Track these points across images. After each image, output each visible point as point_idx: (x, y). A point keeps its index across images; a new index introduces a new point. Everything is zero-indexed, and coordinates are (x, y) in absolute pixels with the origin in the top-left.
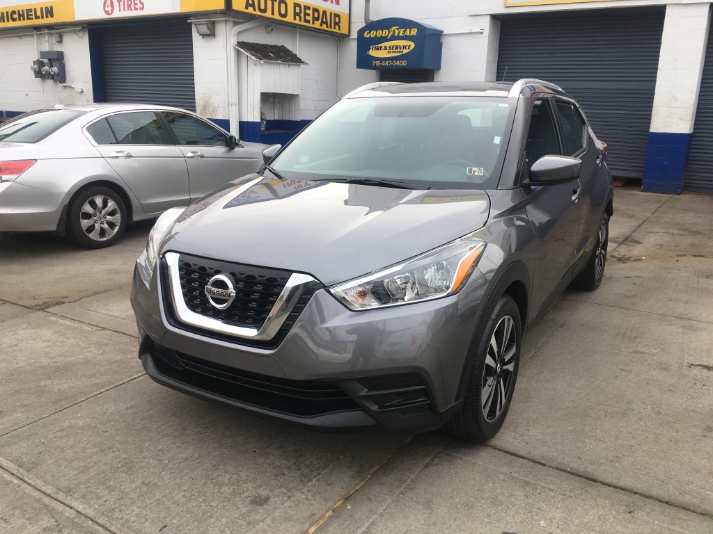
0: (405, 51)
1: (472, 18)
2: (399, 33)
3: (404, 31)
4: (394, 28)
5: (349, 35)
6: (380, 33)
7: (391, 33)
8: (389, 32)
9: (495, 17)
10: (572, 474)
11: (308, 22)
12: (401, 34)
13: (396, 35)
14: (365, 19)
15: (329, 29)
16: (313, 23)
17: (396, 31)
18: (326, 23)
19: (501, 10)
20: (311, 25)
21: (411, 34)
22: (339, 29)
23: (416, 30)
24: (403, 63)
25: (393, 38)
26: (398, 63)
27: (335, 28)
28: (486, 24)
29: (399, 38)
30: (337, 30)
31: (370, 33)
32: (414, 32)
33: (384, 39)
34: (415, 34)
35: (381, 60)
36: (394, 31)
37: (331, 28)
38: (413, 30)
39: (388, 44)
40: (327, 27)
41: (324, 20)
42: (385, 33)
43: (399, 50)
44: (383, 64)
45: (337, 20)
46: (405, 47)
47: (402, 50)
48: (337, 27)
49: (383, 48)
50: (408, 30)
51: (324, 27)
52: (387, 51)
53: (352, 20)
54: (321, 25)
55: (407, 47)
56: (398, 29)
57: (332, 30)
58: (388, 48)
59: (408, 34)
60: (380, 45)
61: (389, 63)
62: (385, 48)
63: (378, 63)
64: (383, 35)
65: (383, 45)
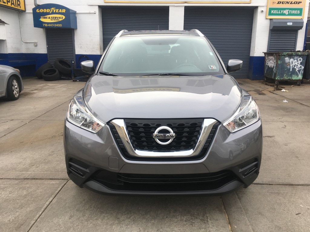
0: (60, 20)
1: (90, 6)
2: (56, 11)
3: (59, 10)
4: (52, 9)
5: (25, 11)
6: (45, 11)
7: (52, 11)
8: (50, 10)
9: (100, 7)
10: (282, 185)
11: (5, 3)
12: (57, 12)
13: (54, 11)
14: (35, 3)
15: (15, 7)
16: (7, 4)
17: (54, 10)
18: (13, 4)
19: (103, 4)
20: (6, 4)
21: (63, 12)
22: (20, 8)
23: (65, 10)
24: (60, 25)
25: (53, 13)
26: (57, 25)
27: (18, 7)
28: (96, 10)
29: (56, 13)
30: (19, 8)
31: (40, 10)
32: (64, 11)
33: (48, 14)
34: (64, 12)
35: (48, 23)
36: (53, 10)
37: (16, 6)
38: (63, 10)
39: (50, 16)
40: (14, 6)
41: (13, 3)
42: (48, 11)
43: (57, 19)
44: (49, 25)
45: (19, 3)
46: (60, 18)
47: (58, 19)
48: (19, 6)
49: (48, 18)
50: (61, 10)
51: (13, 6)
52: (50, 19)
53: (26, 3)
54: (11, 5)
55: (61, 18)
56: (55, 9)
57: (17, 8)
58: (51, 18)
59: (61, 12)
60: (46, 16)
61: (52, 25)
62: (49, 18)
63: (46, 25)
64: (47, 12)
65: (48, 16)
